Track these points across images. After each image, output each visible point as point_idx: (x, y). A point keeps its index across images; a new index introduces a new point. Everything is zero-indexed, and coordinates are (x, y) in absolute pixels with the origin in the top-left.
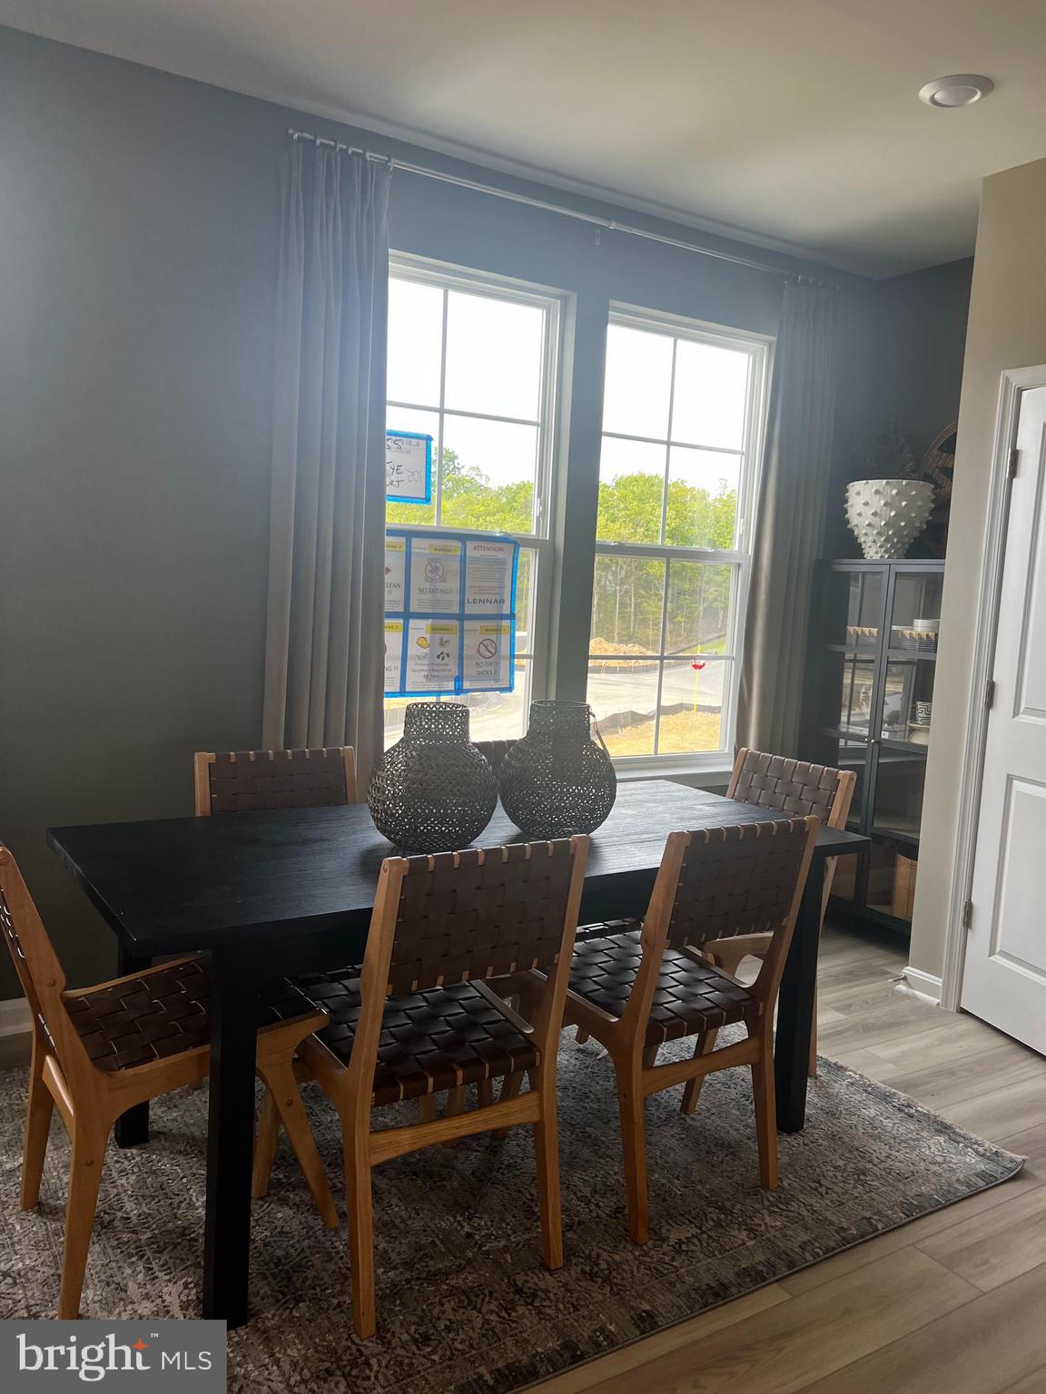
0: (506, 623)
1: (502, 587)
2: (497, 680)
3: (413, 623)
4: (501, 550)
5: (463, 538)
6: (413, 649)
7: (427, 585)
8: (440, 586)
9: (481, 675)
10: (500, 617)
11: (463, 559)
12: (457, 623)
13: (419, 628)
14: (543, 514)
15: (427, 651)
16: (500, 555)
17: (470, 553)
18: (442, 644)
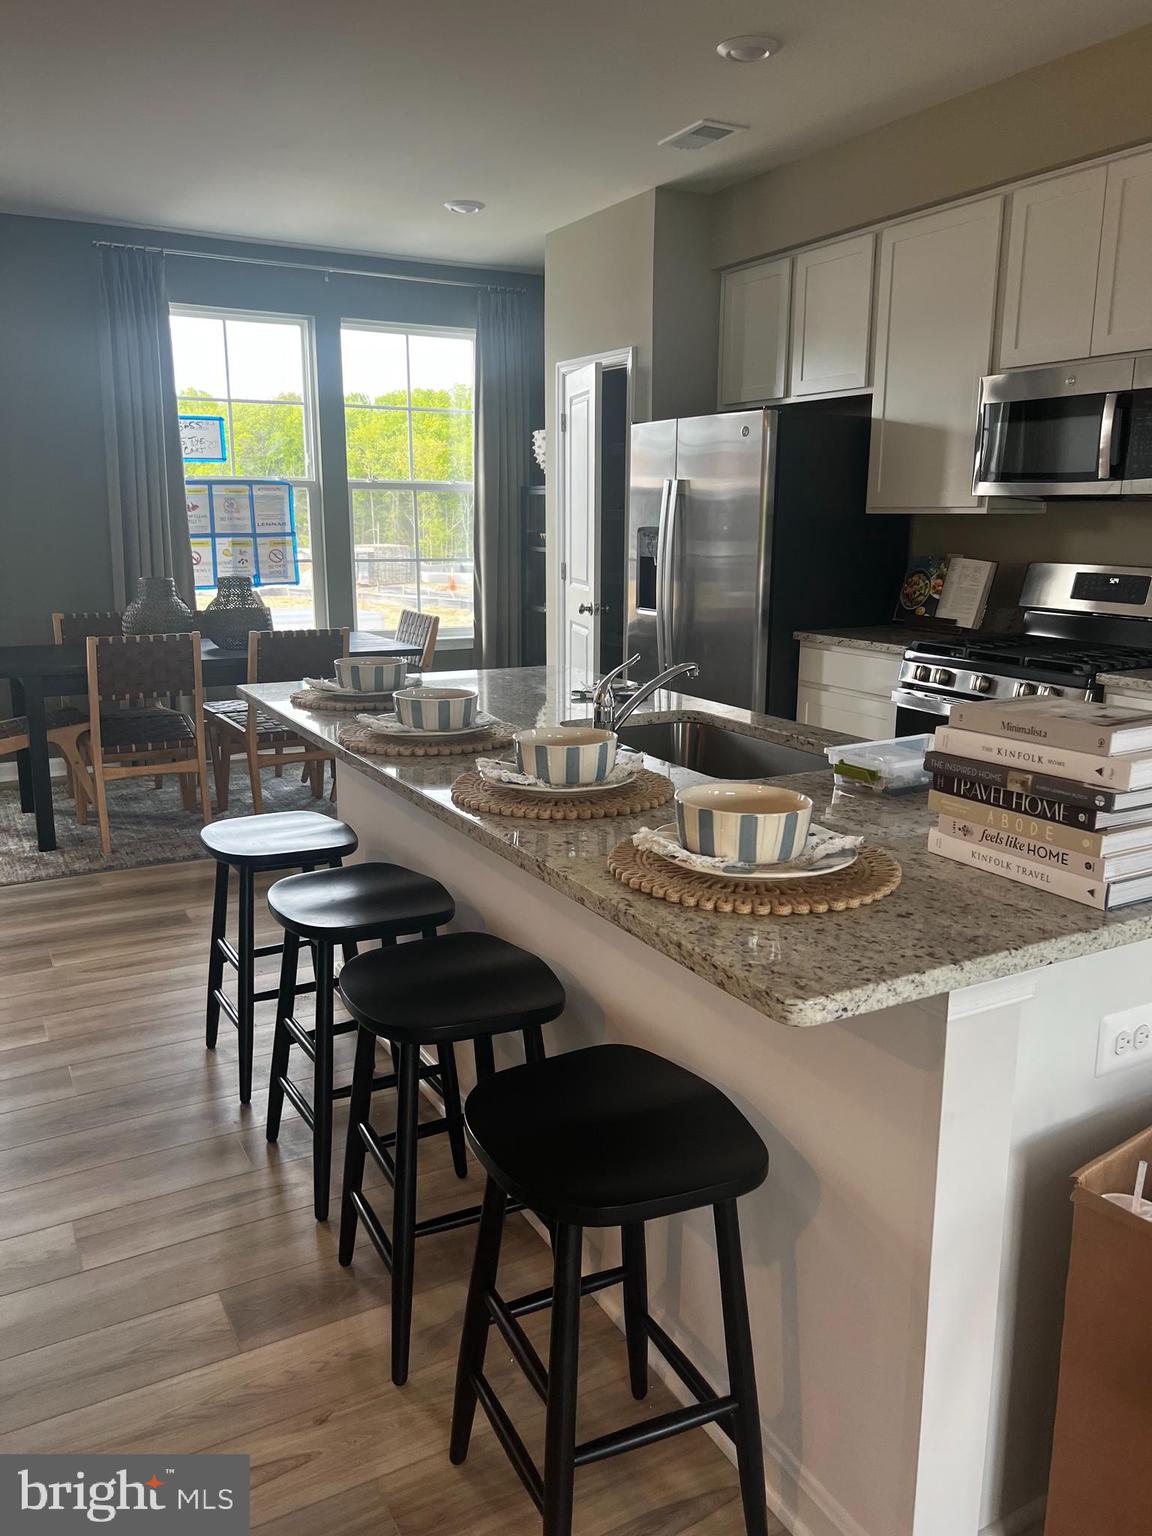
0: (289, 538)
1: (284, 515)
2: (286, 577)
3: (218, 540)
4: (278, 489)
5: (250, 483)
6: (220, 558)
7: (227, 515)
8: (235, 515)
9: (272, 574)
10: (284, 534)
11: (251, 497)
12: (252, 539)
13: (223, 544)
14: (310, 464)
15: (230, 558)
16: (278, 493)
17: (255, 493)
18: (241, 553)
